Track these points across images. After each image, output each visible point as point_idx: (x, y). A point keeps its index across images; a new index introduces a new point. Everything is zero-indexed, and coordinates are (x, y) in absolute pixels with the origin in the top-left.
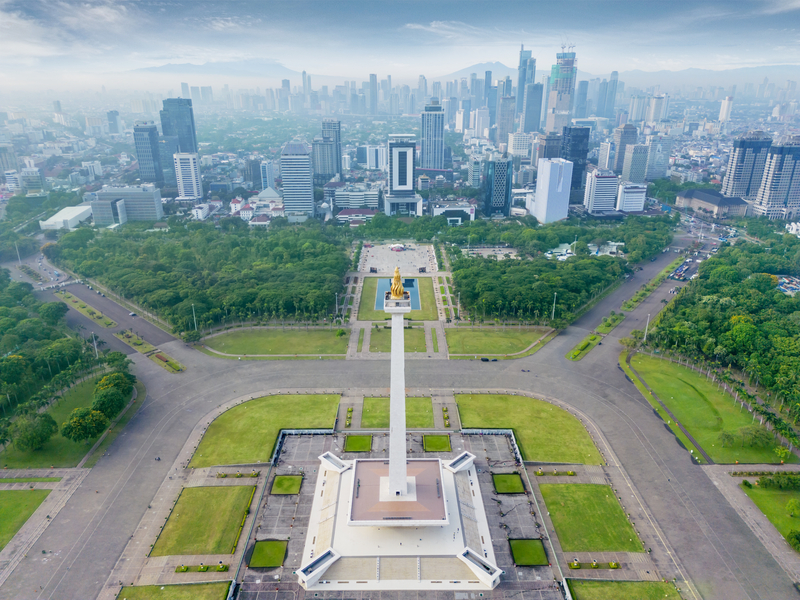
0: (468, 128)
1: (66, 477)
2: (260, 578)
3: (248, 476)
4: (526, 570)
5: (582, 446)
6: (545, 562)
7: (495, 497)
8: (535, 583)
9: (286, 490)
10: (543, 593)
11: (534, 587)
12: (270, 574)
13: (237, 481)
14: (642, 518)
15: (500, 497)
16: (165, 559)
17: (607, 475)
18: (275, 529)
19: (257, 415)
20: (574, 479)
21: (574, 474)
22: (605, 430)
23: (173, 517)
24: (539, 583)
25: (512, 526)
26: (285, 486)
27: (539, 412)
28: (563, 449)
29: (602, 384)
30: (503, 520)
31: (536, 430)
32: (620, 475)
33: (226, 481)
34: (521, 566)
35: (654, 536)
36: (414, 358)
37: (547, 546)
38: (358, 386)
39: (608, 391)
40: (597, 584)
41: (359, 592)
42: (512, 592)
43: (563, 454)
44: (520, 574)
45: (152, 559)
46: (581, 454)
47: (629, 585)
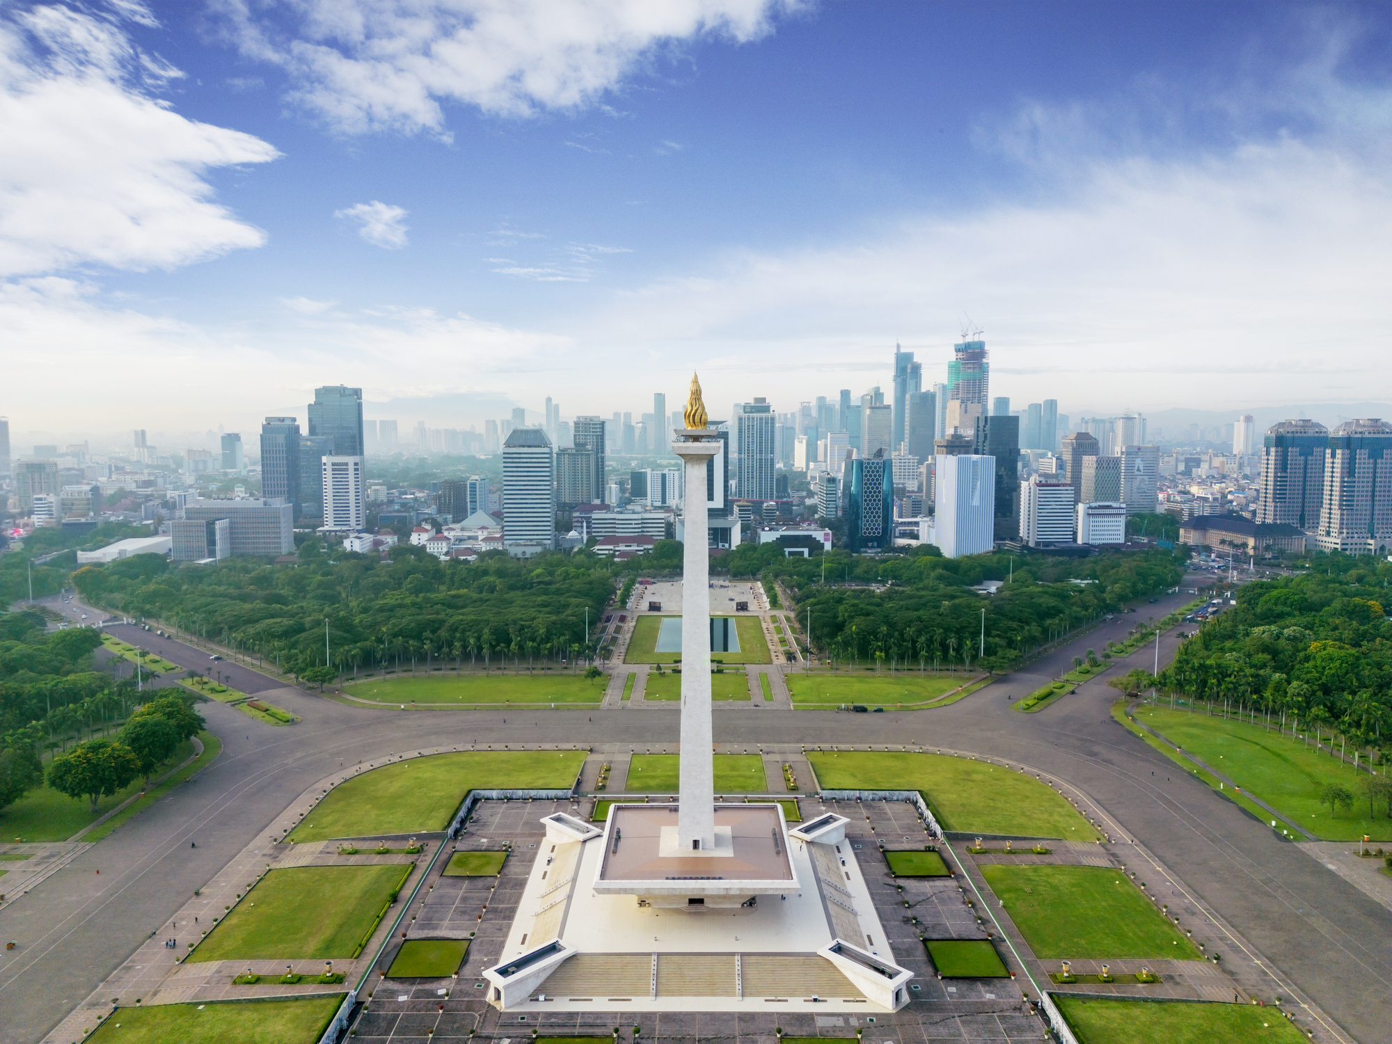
0: (815, 460)
1: (41, 853)
2: (406, 993)
3: (400, 852)
4: (964, 986)
5: (1056, 817)
6: (1003, 973)
7: (891, 881)
8: (984, 1004)
9: (474, 870)
10: (1002, 1018)
11: (982, 1009)
12: (428, 986)
13: (377, 859)
14: (1194, 914)
15: (901, 882)
16: (214, 965)
17: (1114, 855)
18: (446, 923)
19: (428, 775)
20: (1046, 858)
21: (1046, 852)
22: (1099, 797)
23: (241, 908)
24: (992, 1003)
25: (928, 921)
26: (472, 866)
27: (968, 773)
28: (1022, 820)
29: (1082, 740)
30: (909, 913)
31: (965, 795)
32: (1139, 855)
33: (353, 859)
34: (951, 978)
35: (1221, 939)
36: (727, 708)
37: (1003, 949)
38: (623, 741)
39: (1096, 749)
40: (1113, 1004)
41: (614, 1015)
42: (937, 1017)
43: (1020, 826)
44: (952, 989)
45: (188, 966)
46: (1055, 826)
47: (1182, 1007)
